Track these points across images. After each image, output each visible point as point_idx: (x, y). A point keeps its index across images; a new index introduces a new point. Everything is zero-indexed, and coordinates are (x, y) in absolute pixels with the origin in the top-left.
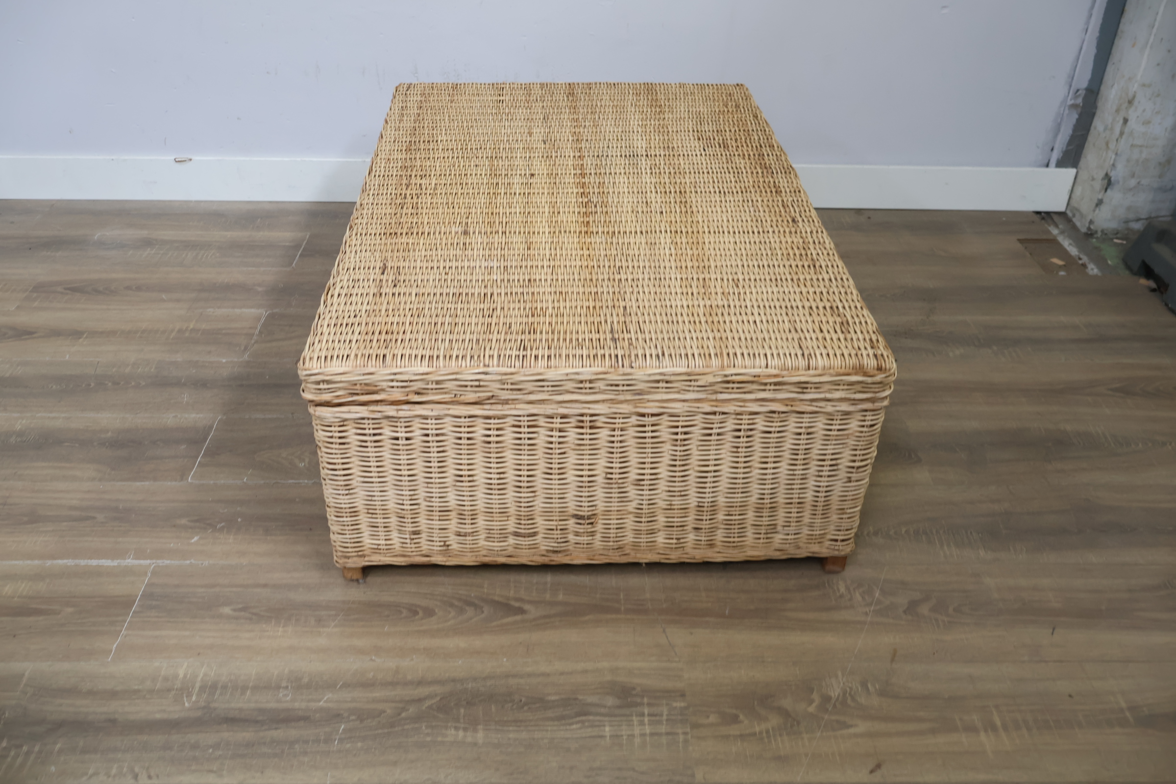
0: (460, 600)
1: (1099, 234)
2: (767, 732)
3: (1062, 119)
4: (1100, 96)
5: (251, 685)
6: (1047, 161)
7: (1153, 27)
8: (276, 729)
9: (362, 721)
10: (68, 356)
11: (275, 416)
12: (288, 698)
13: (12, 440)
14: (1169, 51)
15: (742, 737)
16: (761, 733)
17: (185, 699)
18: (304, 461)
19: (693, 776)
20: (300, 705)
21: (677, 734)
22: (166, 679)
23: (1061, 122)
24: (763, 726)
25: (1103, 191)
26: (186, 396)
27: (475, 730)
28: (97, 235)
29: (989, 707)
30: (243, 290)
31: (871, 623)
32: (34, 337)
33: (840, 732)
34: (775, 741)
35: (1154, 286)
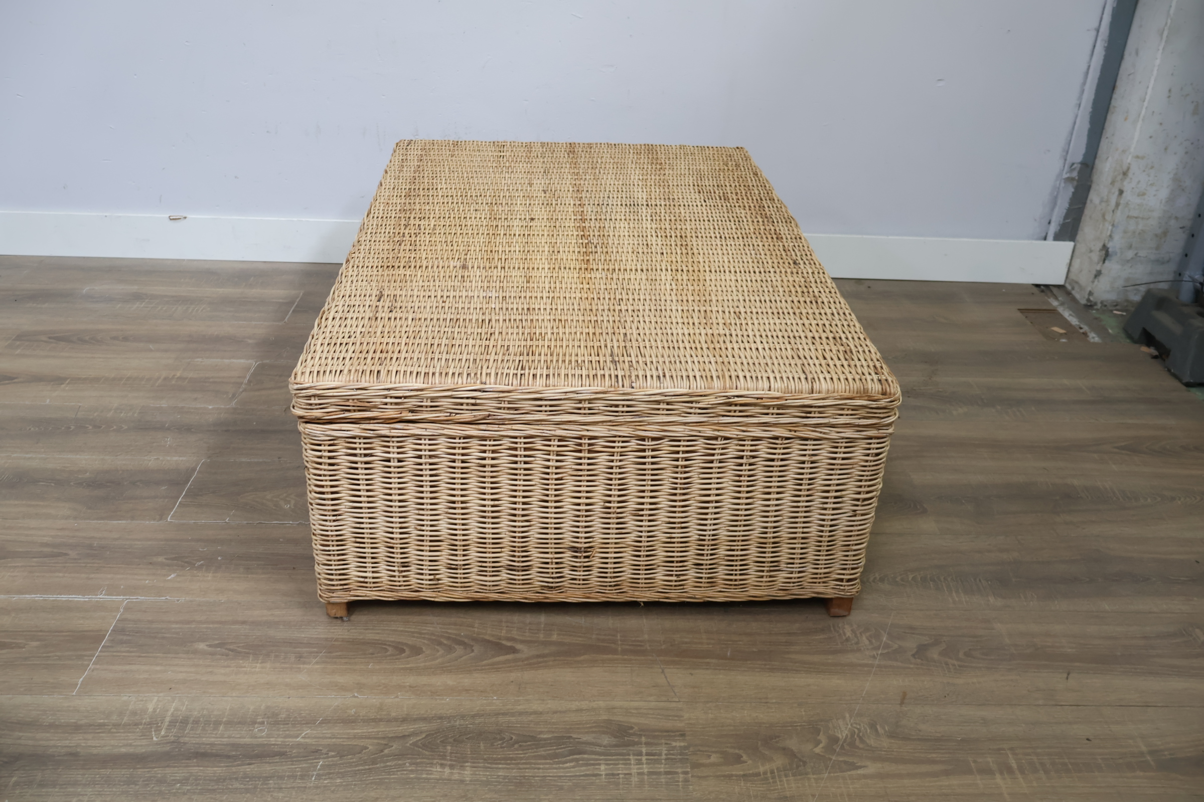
0: (448, 638)
1: (1099, 306)
2: (772, 772)
3: (1058, 193)
4: (1094, 170)
5: (225, 719)
6: (1045, 234)
7: (1144, 101)
8: (250, 764)
9: (341, 757)
10: (48, 401)
11: (261, 460)
12: (264, 734)
14: (1161, 124)
15: (745, 777)
16: (765, 773)
17: (153, 733)
18: (289, 502)
20: (276, 739)
21: (676, 773)
22: (134, 713)
23: (1057, 195)
24: (768, 766)
25: (1101, 263)
26: (169, 440)
27: (462, 767)
28: (86, 289)
29: (1004, 749)
30: (233, 342)
31: (879, 666)
32: (14, 383)
33: (849, 773)
34: (780, 781)
35: (1156, 353)
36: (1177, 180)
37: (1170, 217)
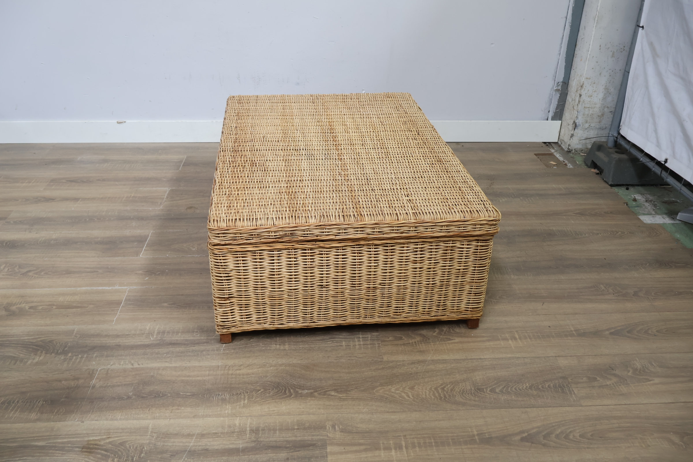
1: (574, 151)
2: (415, 342)
4: (569, 85)
5: (180, 331)
6: (547, 117)
7: (588, 51)
8: (194, 347)
10: (73, 209)
11: (178, 231)
12: (198, 335)
13: (52, 242)
14: (597, 62)
15: (404, 344)
16: (412, 343)
17: (151, 337)
18: (194, 248)
19: (383, 358)
20: (204, 337)
21: (375, 344)
22: (141, 330)
23: (552, 98)
24: (413, 341)
25: (573, 130)
26: (134, 224)
27: (284, 345)
28: (79, 158)
29: (513, 331)
30: (157, 180)
32: (55, 201)
33: (448, 342)
34: (419, 346)
35: (598, 172)
36: (606, 89)
37: (604, 107)
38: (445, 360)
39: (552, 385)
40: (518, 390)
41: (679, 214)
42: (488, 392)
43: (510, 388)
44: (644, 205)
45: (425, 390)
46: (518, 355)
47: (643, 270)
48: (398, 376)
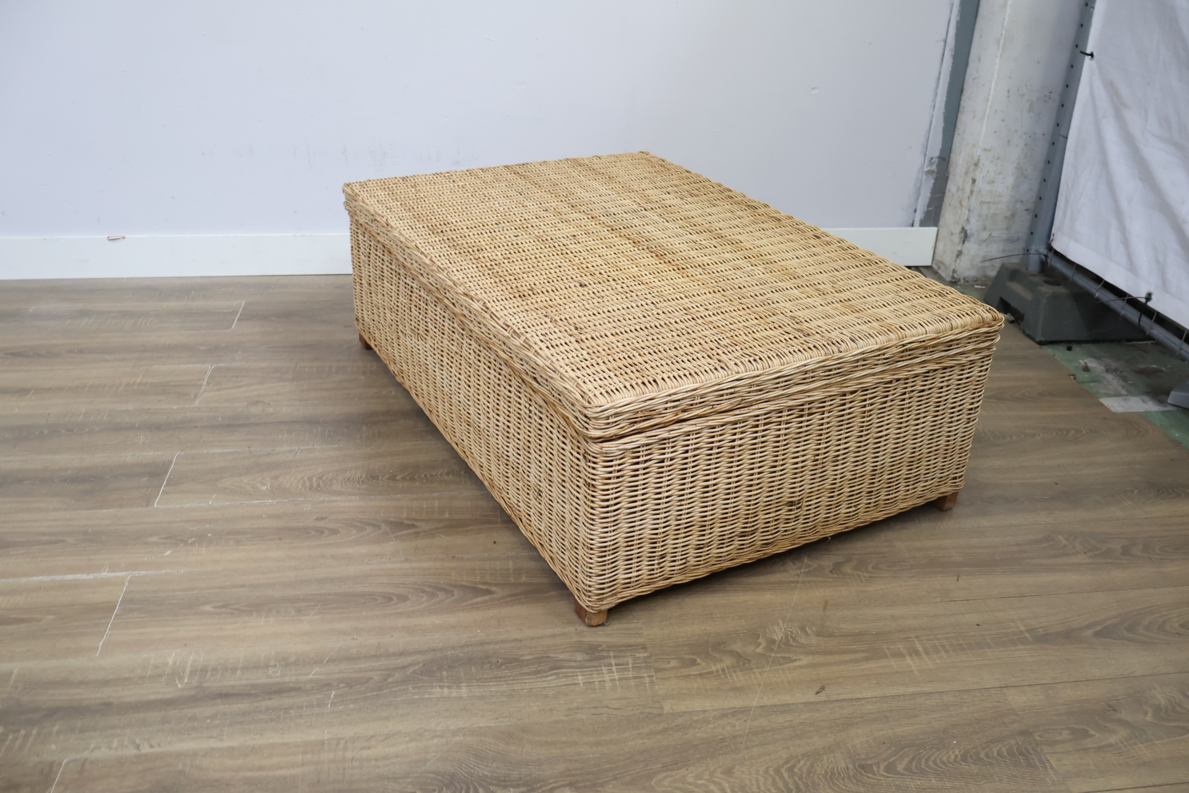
0: (430, 586)
1: (962, 282)
2: (723, 670)
3: (921, 184)
4: (950, 163)
5: (240, 666)
6: (912, 222)
7: (988, 101)
8: (270, 699)
9: (351, 687)
10: (17, 410)
11: (232, 450)
12: (278, 674)
14: (1003, 120)
15: (701, 675)
16: (717, 671)
17: (177, 682)
18: (265, 484)
19: (662, 708)
20: (290, 678)
21: (644, 677)
22: (156, 667)
23: (920, 186)
24: (719, 666)
25: (962, 243)
26: (141, 438)
27: (459, 687)
28: (32, 308)
29: (911, 638)
30: (187, 350)
31: (803, 582)
33: (786, 665)
34: (730, 676)
35: (1012, 318)
36: (1020, 169)
37: (1016, 201)
38: (787, 705)
39: (1004, 750)
40: (941, 765)
41: (1173, 393)
42: (882, 772)
43: (924, 760)
44: (1104, 378)
45: (755, 776)
46: (928, 688)
47: (1130, 503)
48: (696, 746)
